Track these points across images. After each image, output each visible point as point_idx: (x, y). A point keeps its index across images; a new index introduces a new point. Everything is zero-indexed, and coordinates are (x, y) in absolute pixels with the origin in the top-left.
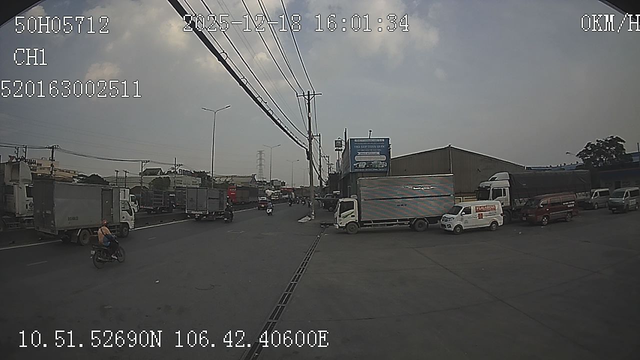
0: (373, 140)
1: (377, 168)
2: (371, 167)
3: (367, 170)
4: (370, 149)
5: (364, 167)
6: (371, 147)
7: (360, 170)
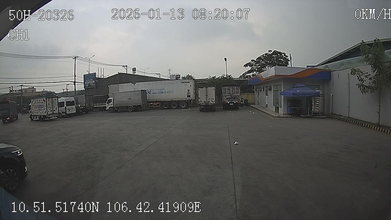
0: (91, 74)
1: (92, 86)
2: (90, 86)
3: (89, 87)
4: (90, 78)
5: (88, 86)
6: (91, 77)
7: (87, 88)
